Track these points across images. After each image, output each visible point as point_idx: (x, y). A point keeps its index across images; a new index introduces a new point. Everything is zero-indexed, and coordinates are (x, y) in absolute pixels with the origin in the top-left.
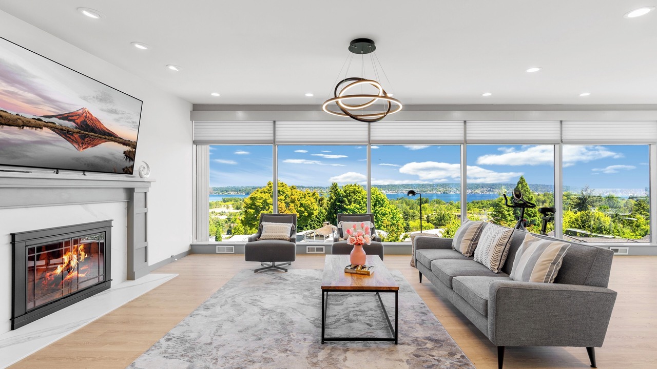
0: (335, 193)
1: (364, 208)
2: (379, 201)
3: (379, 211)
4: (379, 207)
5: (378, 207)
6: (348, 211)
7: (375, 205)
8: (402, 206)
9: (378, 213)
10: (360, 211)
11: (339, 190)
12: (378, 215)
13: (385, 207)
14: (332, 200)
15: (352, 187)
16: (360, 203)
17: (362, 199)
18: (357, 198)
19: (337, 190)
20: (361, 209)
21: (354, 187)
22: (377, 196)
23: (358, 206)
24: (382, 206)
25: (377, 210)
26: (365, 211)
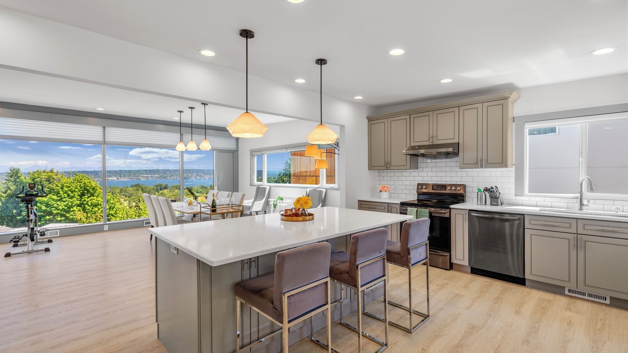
0: (15, 181)
1: (64, 199)
2: (88, 191)
3: (88, 201)
4: (89, 197)
5: (87, 196)
6: (38, 204)
7: (82, 195)
8: (136, 193)
9: (87, 204)
10: (59, 203)
11: (22, 178)
12: (86, 206)
13: (97, 197)
14: (9, 192)
15: (45, 174)
16: (58, 193)
17: (62, 188)
18: (54, 187)
19: (18, 177)
20: (60, 200)
21: (49, 174)
22: (85, 184)
23: (55, 197)
24: (92, 195)
25: (85, 201)
26: (67, 202)
